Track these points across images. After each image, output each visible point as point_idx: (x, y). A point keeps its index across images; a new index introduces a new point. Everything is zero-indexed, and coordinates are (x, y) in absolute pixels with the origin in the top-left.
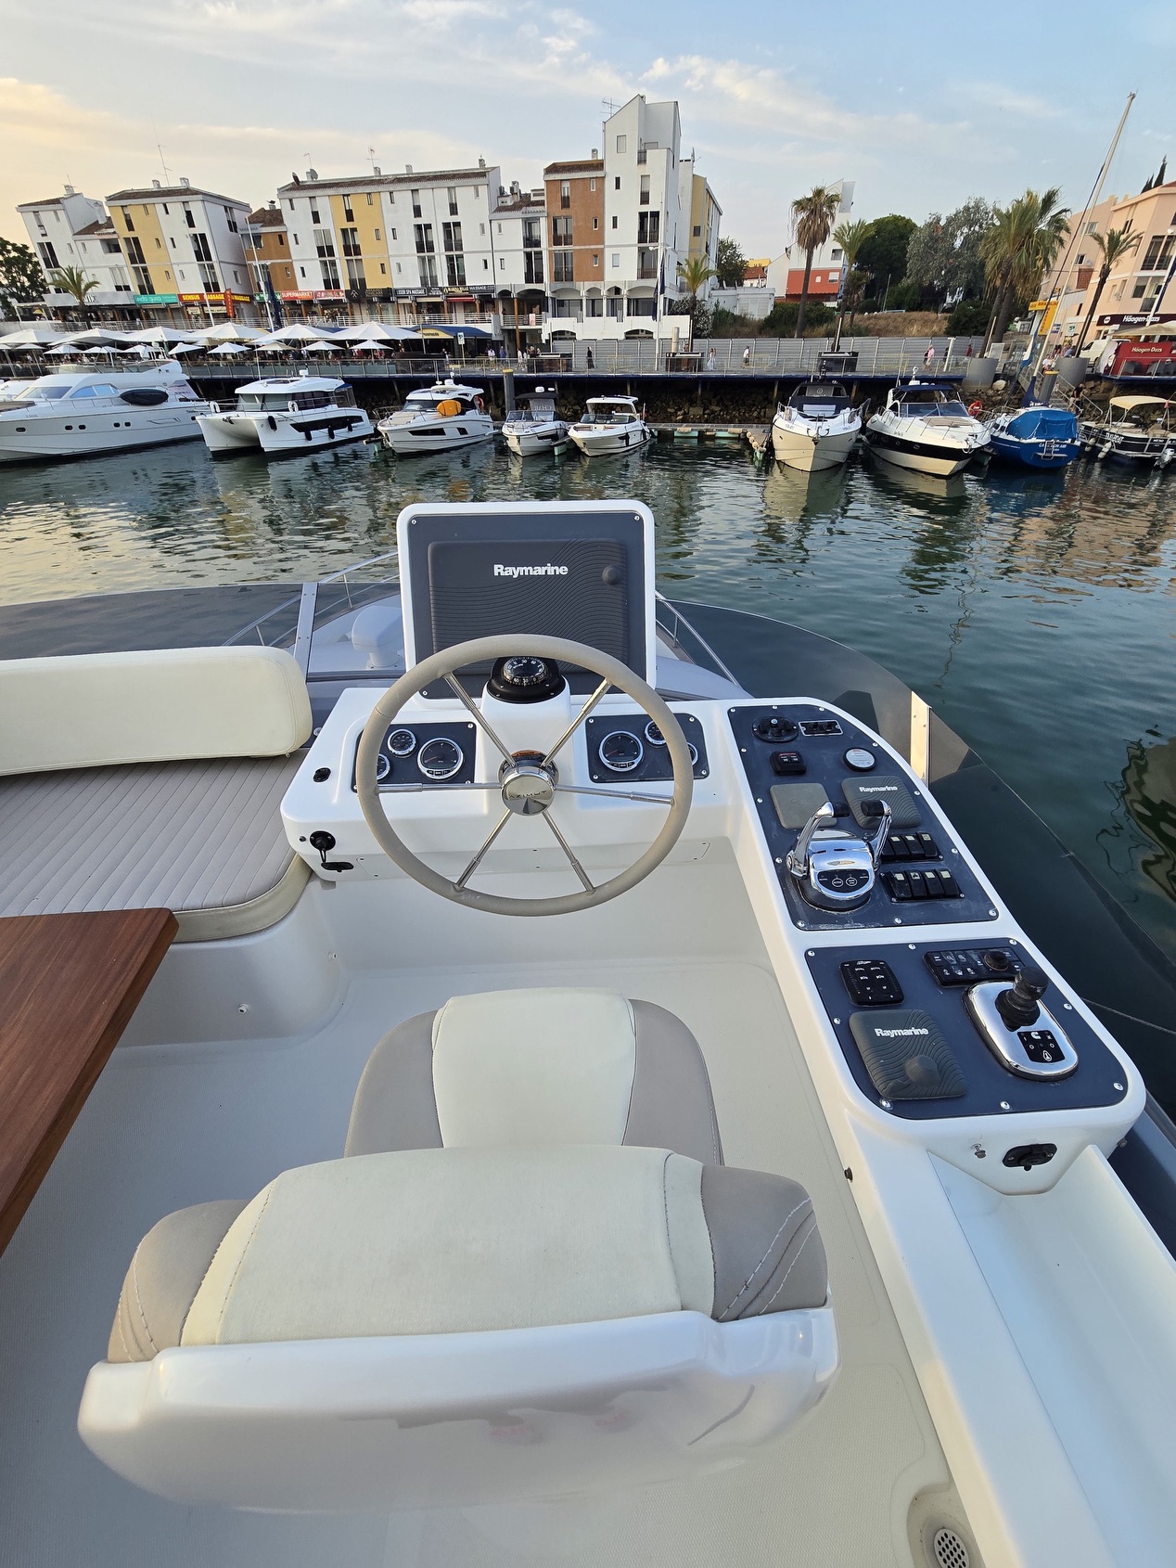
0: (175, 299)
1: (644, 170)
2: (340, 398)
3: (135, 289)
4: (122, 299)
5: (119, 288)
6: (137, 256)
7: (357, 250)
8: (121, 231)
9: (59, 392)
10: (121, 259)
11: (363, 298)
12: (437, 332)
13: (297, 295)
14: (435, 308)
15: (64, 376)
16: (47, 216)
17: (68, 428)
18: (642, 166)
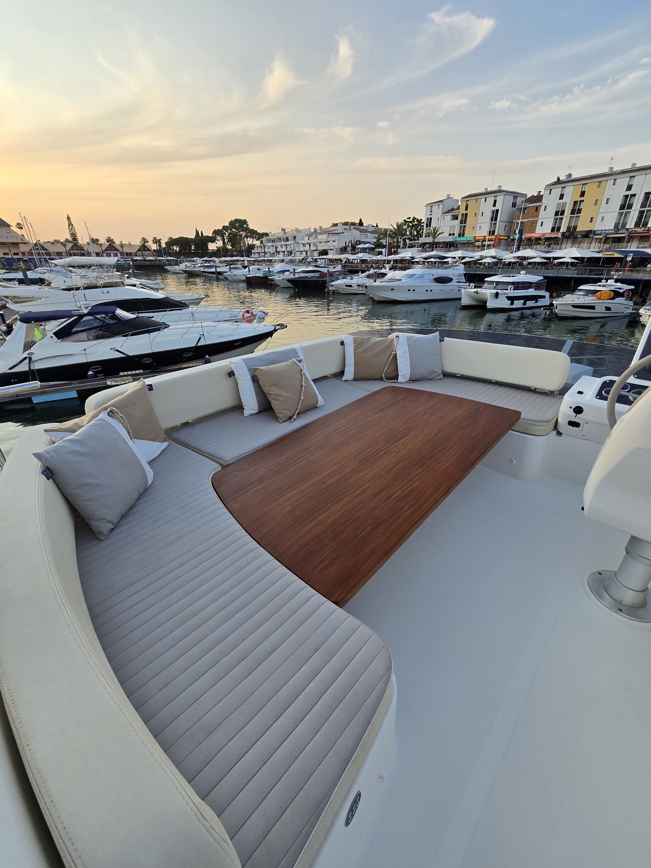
0: (472, 239)
2: (537, 286)
3: (457, 235)
4: (450, 239)
5: (450, 235)
6: (464, 221)
7: (579, 211)
8: (462, 211)
9: (411, 276)
10: (457, 222)
11: (572, 236)
12: (613, 253)
13: (533, 235)
14: (619, 240)
15: (416, 270)
16: (435, 208)
17: (409, 290)
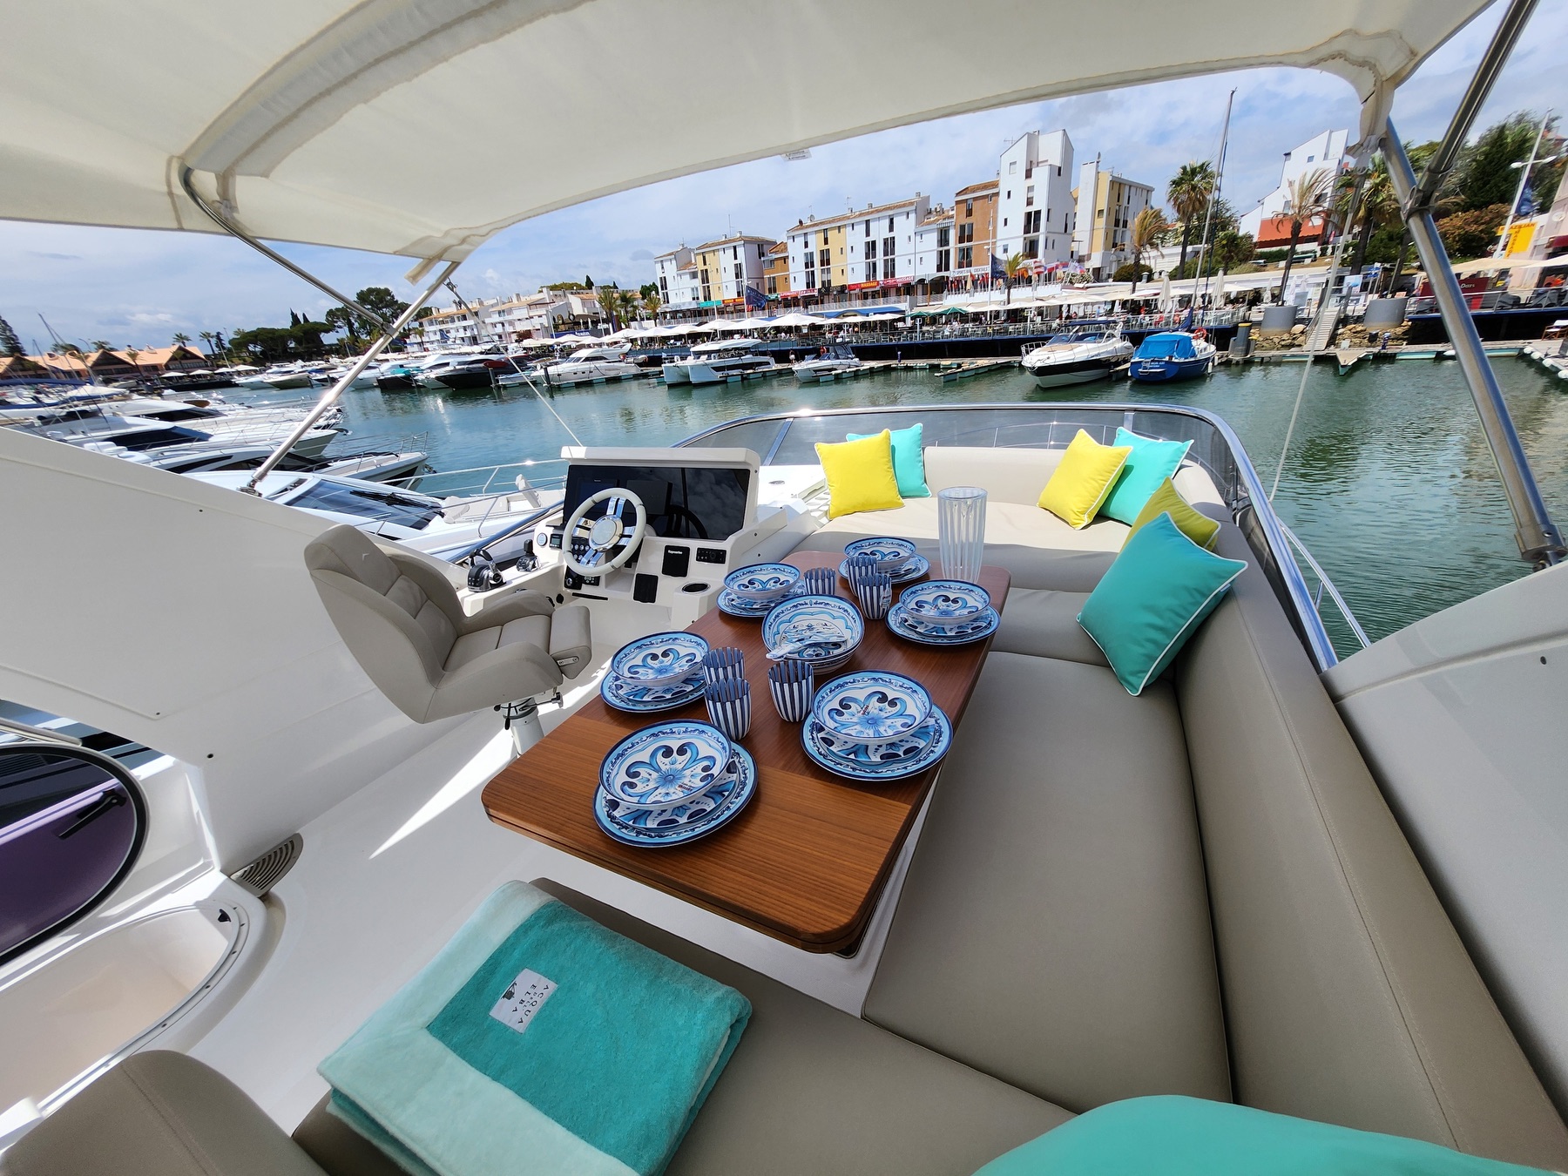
0: (721, 303)
1: (1030, 182)
3: (702, 299)
4: (694, 305)
5: (693, 299)
6: (705, 280)
7: (828, 264)
8: (701, 267)
10: (698, 282)
11: (828, 293)
13: (789, 294)
14: (876, 294)
16: (666, 263)
18: (1028, 180)
